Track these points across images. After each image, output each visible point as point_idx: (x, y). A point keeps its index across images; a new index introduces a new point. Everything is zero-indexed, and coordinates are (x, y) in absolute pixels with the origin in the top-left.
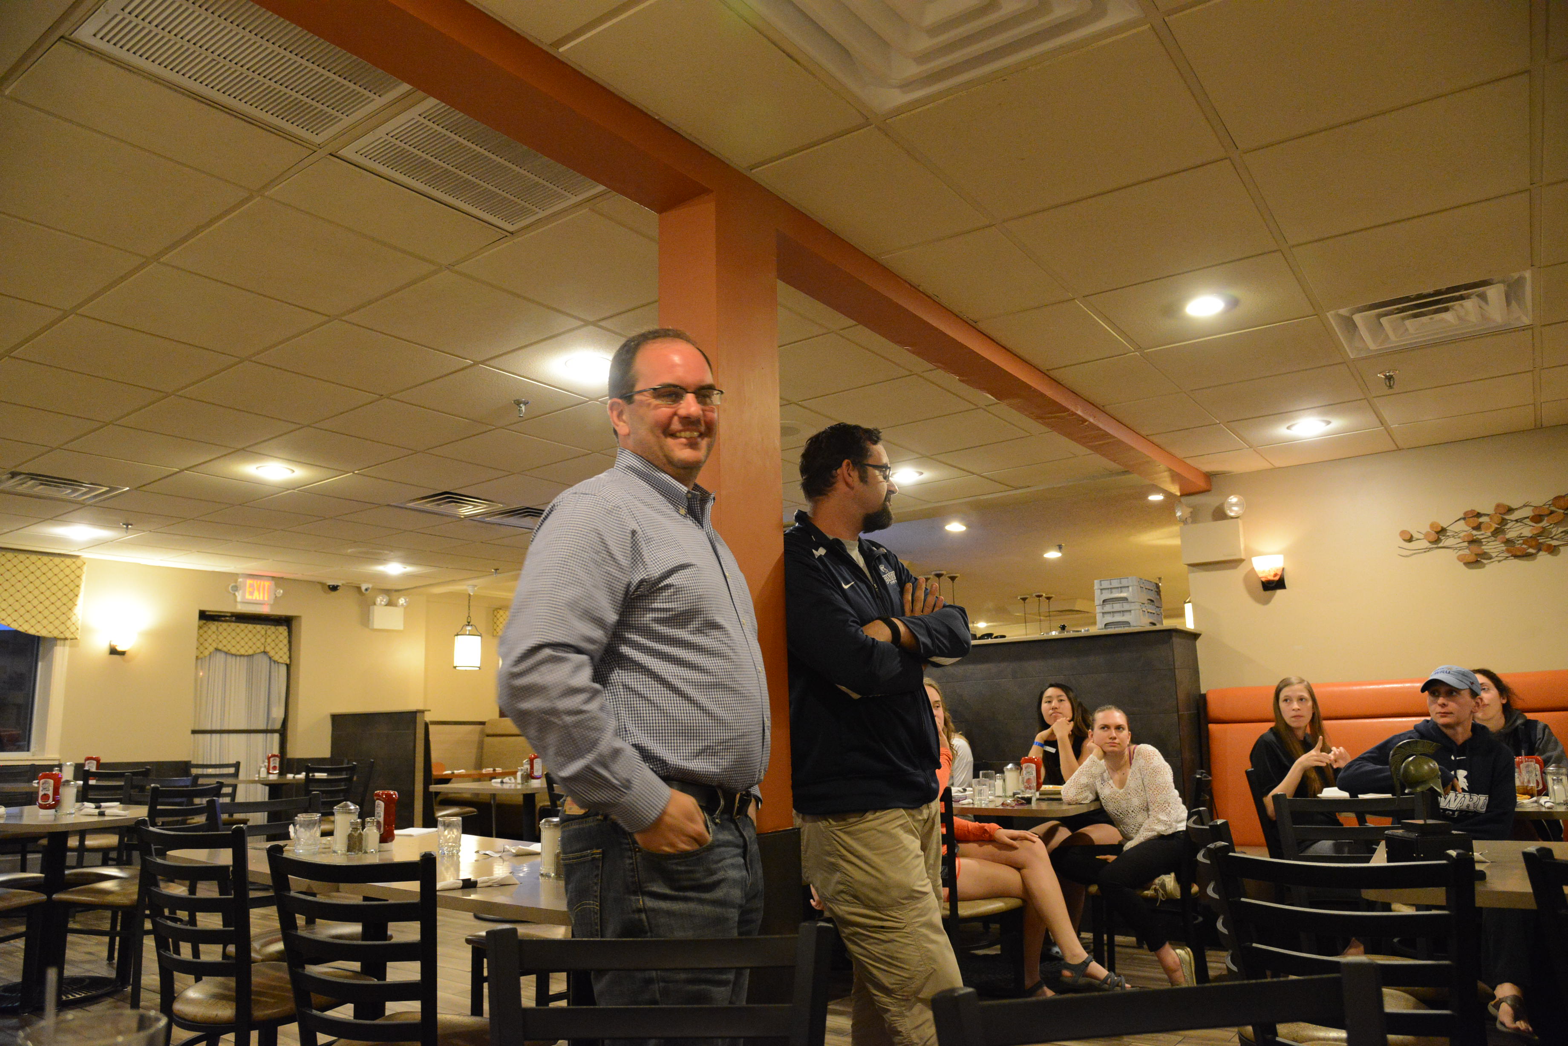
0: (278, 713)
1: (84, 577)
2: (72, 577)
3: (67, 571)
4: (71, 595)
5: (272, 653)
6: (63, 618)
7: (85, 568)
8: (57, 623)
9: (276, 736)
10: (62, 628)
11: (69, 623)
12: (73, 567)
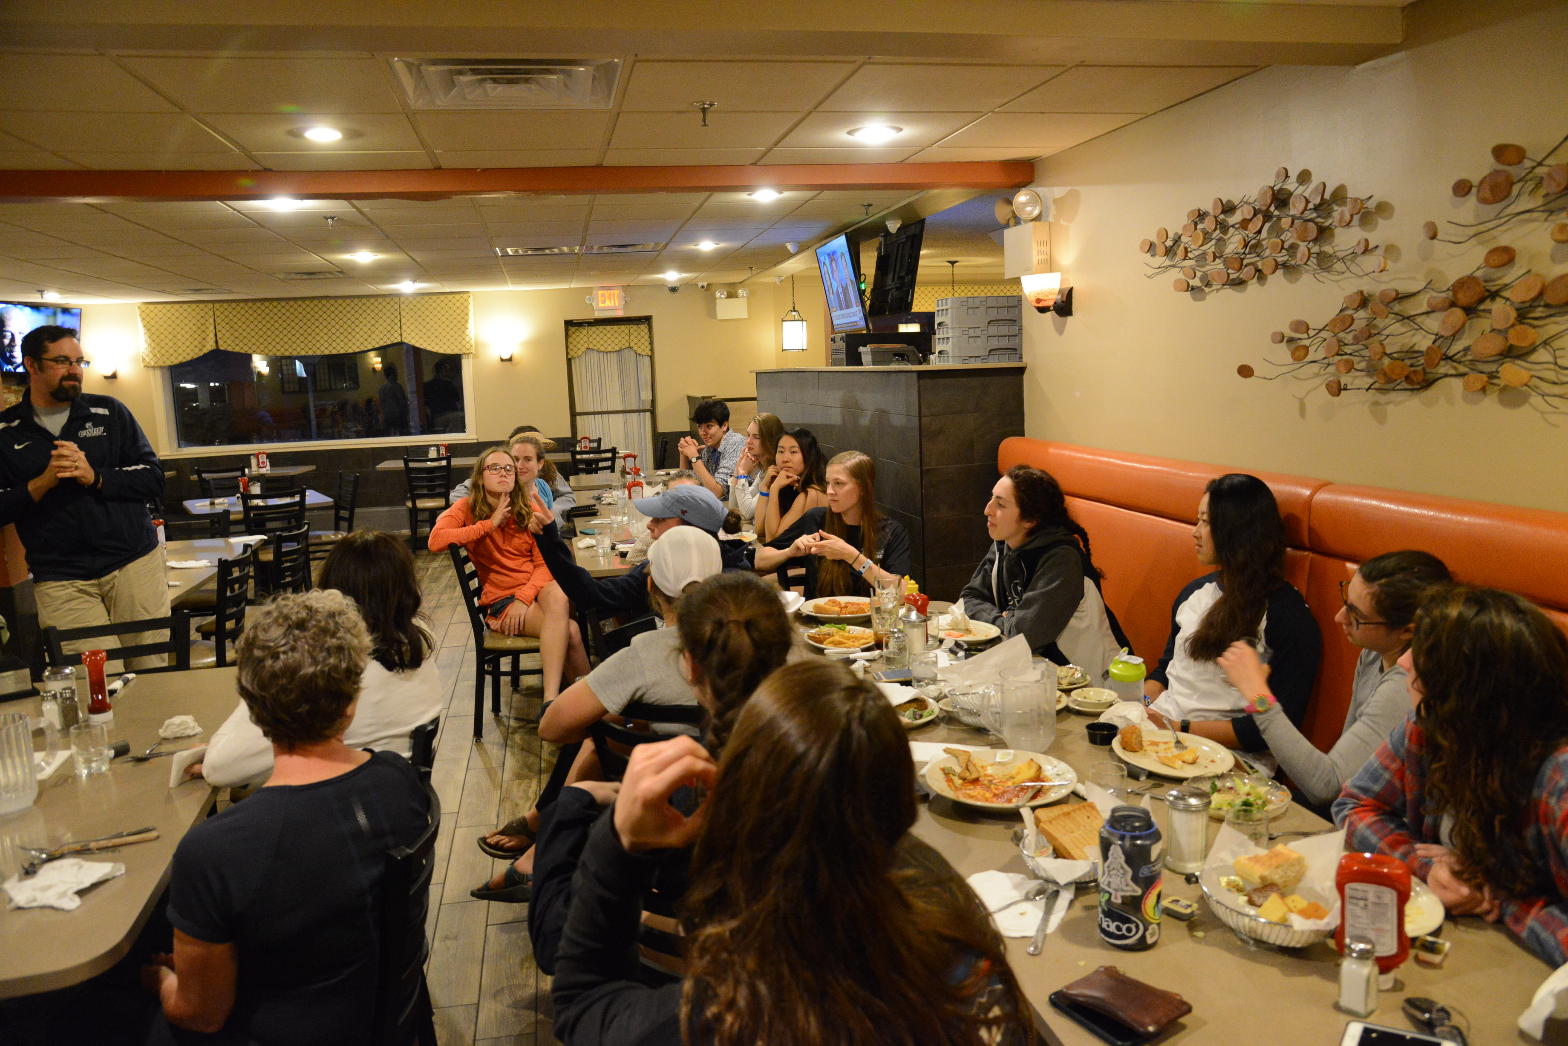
0: (646, 396)
1: (471, 307)
2: (462, 308)
3: (458, 304)
4: (463, 322)
5: (636, 348)
6: (460, 339)
7: (471, 300)
8: (456, 343)
9: (648, 414)
10: (460, 346)
11: (464, 343)
12: (462, 300)
